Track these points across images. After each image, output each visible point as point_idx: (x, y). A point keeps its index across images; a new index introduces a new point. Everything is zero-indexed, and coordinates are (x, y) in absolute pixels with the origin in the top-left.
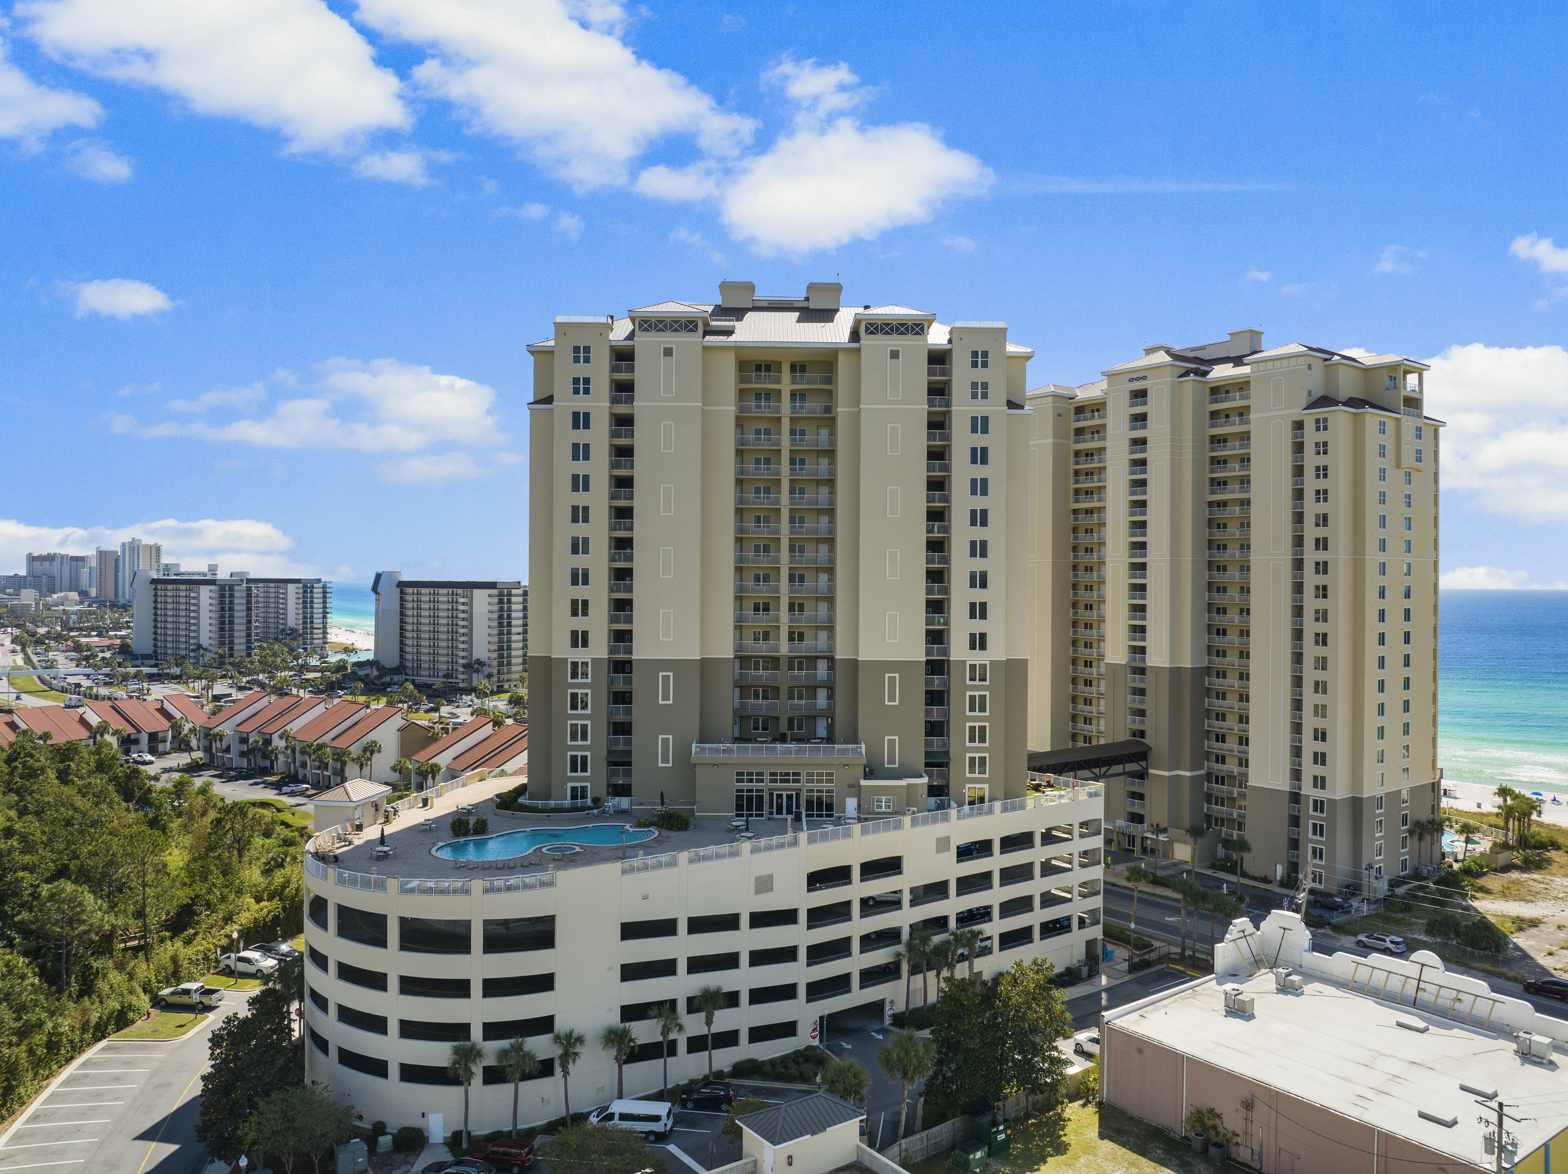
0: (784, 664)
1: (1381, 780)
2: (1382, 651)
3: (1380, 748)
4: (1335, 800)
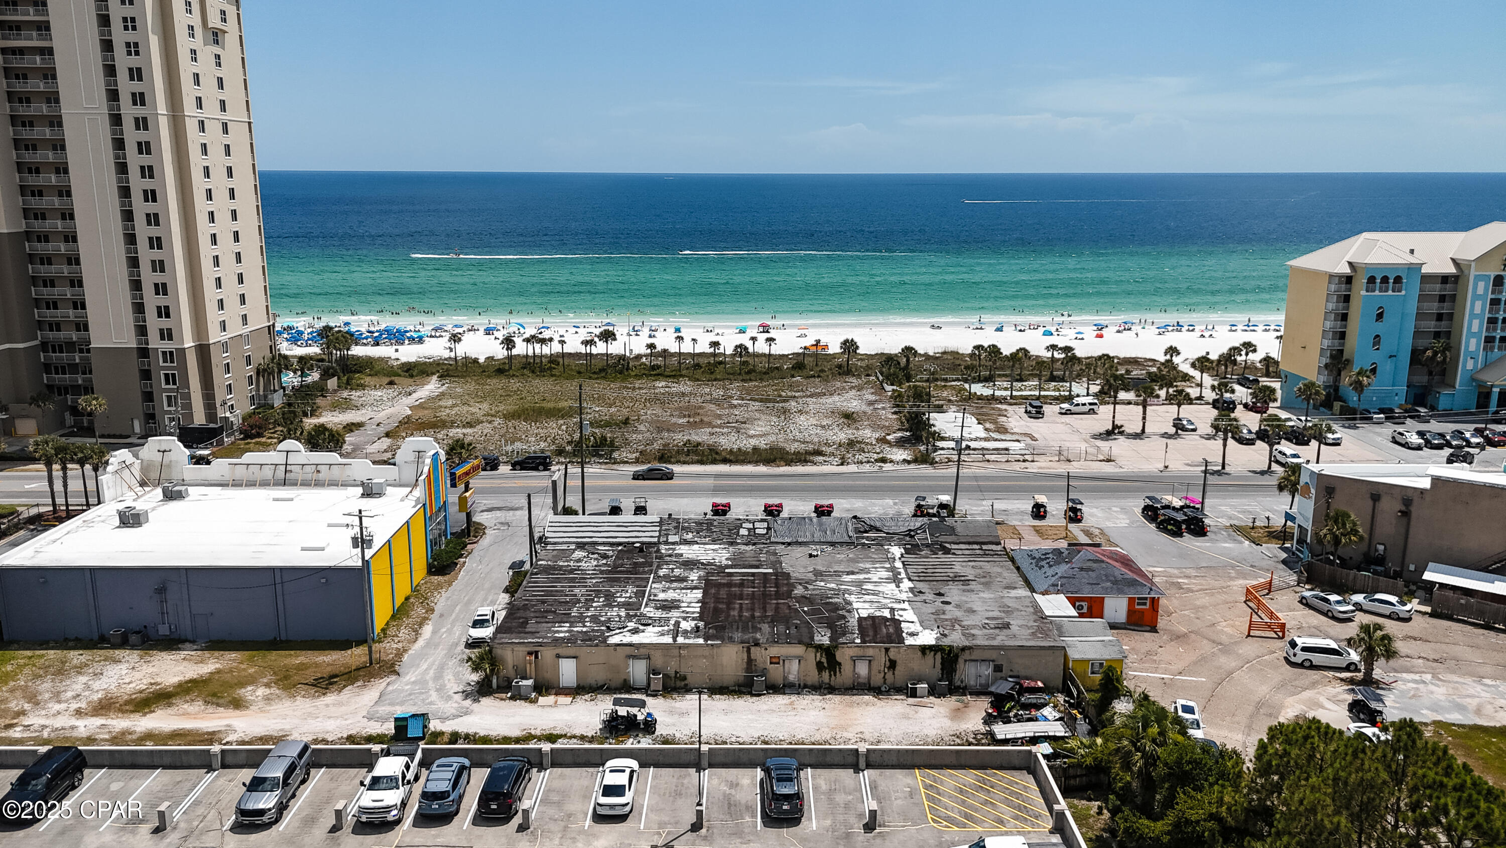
1: (223, 326)
2: (211, 206)
3: (219, 298)
4: (184, 349)
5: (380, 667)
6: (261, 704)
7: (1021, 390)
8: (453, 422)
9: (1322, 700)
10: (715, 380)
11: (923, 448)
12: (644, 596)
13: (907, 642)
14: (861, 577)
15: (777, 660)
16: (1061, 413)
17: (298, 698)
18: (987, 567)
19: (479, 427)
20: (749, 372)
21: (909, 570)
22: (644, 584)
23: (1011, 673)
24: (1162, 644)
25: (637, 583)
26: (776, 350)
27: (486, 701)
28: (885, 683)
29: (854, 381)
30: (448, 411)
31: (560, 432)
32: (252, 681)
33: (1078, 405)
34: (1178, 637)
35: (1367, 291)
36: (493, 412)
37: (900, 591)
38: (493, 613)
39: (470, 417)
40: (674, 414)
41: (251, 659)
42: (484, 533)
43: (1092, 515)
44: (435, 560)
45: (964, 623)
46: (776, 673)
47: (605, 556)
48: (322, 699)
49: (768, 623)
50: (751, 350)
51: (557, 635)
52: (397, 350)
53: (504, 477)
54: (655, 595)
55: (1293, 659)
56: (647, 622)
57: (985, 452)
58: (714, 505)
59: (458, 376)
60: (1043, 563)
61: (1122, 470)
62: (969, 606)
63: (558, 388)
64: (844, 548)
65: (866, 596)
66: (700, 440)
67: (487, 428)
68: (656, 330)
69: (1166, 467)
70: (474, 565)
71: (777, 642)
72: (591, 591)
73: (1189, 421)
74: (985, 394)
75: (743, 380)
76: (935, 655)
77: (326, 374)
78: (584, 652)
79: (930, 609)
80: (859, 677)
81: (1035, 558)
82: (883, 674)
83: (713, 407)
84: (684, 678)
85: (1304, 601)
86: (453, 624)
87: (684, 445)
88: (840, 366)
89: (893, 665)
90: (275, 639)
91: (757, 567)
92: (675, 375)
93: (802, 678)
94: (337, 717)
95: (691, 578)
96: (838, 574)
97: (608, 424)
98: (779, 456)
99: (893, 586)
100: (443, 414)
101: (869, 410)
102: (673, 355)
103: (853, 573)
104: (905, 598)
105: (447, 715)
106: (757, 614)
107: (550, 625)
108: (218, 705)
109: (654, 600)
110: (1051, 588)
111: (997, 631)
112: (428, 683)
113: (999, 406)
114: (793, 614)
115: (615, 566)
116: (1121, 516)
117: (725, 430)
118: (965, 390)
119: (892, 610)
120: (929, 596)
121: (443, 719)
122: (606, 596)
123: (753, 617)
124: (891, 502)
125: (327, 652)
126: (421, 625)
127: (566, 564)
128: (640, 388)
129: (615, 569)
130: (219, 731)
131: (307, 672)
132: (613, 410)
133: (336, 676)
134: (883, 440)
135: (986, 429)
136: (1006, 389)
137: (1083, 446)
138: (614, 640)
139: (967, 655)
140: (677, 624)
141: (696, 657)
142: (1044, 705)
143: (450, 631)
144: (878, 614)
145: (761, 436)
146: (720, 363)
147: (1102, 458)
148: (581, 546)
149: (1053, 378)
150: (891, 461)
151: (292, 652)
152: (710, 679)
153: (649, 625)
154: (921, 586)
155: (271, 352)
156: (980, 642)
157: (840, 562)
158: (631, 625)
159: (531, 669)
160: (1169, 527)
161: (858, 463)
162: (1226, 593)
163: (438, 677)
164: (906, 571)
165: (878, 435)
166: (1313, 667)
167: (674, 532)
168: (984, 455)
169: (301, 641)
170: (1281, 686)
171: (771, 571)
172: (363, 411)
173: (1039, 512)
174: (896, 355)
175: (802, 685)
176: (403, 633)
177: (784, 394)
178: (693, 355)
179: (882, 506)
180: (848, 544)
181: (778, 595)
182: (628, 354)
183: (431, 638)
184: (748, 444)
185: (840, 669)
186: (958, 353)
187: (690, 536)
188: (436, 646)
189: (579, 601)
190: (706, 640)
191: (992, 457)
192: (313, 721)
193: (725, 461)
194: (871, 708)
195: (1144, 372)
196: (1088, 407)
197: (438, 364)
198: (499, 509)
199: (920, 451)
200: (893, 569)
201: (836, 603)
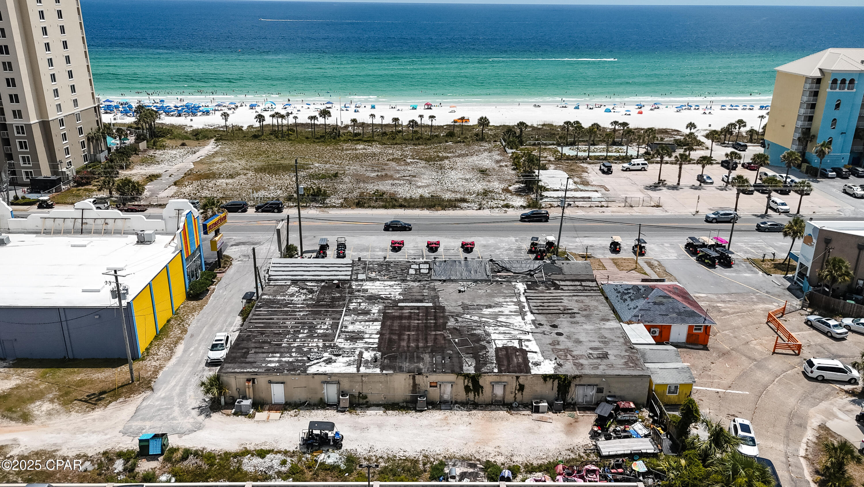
1: (59, 107)
2: (43, 23)
3: (55, 88)
4: (31, 124)
5: (139, 384)
6: (43, 419)
7: (594, 152)
8: (220, 174)
9: (835, 410)
10: (396, 144)
11: (533, 196)
12: (337, 328)
13: (533, 372)
14: (496, 310)
15: (435, 384)
16: (623, 170)
17: (73, 413)
18: (587, 300)
19: (237, 178)
20: (418, 139)
21: (531, 304)
22: (338, 316)
23: (609, 394)
24: (713, 361)
25: (334, 316)
26: (435, 123)
27: (216, 416)
28: (515, 400)
29: (486, 145)
30: (218, 165)
31: (291, 183)
32: (39, 396)
33: (634, 165)
34: (724, 354)
35: (831, 89)
36: (248, 167)
37: (526, 323)
38: (228, 337)
39: (232, 170)
40: (368, 169)
41: (43, 376)
42: (231, 264)
43: (652, 250)
44: (191, 289)
45: (574, 353)
46: (434, 394)
47: (311, 291)
48: (91, 414)
49: (429, 353)
50: (419, 123)
51: (269, 365)
52: (191, 120)
53: (250, 218)
54: (346, 327)
55: (810, 375)
56: (338, 352)
57: (576, 200)
58: (393, 243)
59: (227, 140)
60: (626, 297)
61: (667, 214)
62: (576, 337)
63: (293, 149)
64: (484, 284)
65: (500, 328)
66: (385, 189)
67: (242, 179)
68: (359, 107)
69: (697, 212)
70: (221, 291)
71: (435, 372)
72: (299, 323)
73: (709, 178)
74: (571, 155)
75: (414, 144)
76: (553, 381)
77: (139, 139)
78: (290, 379)
79: (547, 340)
80: (496, 396)
81: (619, 292)
82: (514, 395)
83: (393, 164)
84: (365, 397)
85: (809, 323)
86: (199, 344)
87: (374, 194)
88: (477, 135)
89: (521, 388)
90: (65, 357)
91: (421, 301)
92: (370, 141)
93: (454, 397)
94: (99, 432)
95: (373, 311)
96: (479, 307)
97: (324, 177)
98: (437, 203)
99: (519, 318)
100: (215, 168)
101: (495, 166)
102: (368, 125)
103: (490, 307)
104: (529, 330)
105: (185, 430)
106: (421, 345)
107: (265, 355)
108: (12, 419)
109: (344, 332)
110: (634, 319)
111: (599, 361)
112: (173, 399)
113: (582, 165)
114: (447, 345)
115: (318, 301)
116: (671, 251)
117: (402, 182)
118: (558, 151)
119: (520, 340)
120: (547, 328)
121: (181, 434)
122: (310, 327)
123: (417, 347)
124: (513, 239)
125: (102, 369)
126: (176, 343)
127: (283, 298)
128: (346, 150)
129: (318, 303)
130: (6, 446)
131: (84, 389)
132: (328, 166)
133: (104, 392)
134: (506, 190)
135: (575, 183)
136: (585, 151)
137: (641, 195)
138: (312, 370)
139: (577, 381)
140: (361, 354)
141: (374, 382)
142: (635, 421)
143: (196, 350)
144: (510, 344)
145: (426, 187)
146: (400, 132)
147: (653, 204)
148: (295, 282)
149: (614, 143)
150: (513, 207)
151: (76, 370)
152: (385, 398)
153: (340, 355)
154: (541, 319)
155: (98, 125)
156: (587, 371)
157: (481, 297)
158: (326, 355)
159: (250, 392)
160: (706, 261)
161: (490, 208)
162: (751, 315)
163: (183, 393)
164: (529, 305)
165: (503, 186)
166: (824, 380)
167: (362, 272)
168: (574, 202)
169: (85, 359)
170: (803, 399)
171: (431, 305)
172: (162, 165)
173: (615, 247)
174: (513, 127)
175: (454, 401)
176: (162, 352)
177: (440, 155)
178: (381, 126)
179: (507, 242)
180: (486, 281)
181: (437, 327)
182: (339, 124)
183: (182, 357)
184: (416, 193)
185: (482, 391)
186: (552, 125)
187: (373, 275)
188: (185, 363)
189: (289, 333)
190: (382, 369)
191: (580, 204)
192: (80, 436)
193: (401, 206)
194: (505, 423)
195: (672, 139)
196: (639, 167)
197: (216, 131)
198: (244, 243)
199: (532, 199)
200: (519, 303)
201: (479, 335)
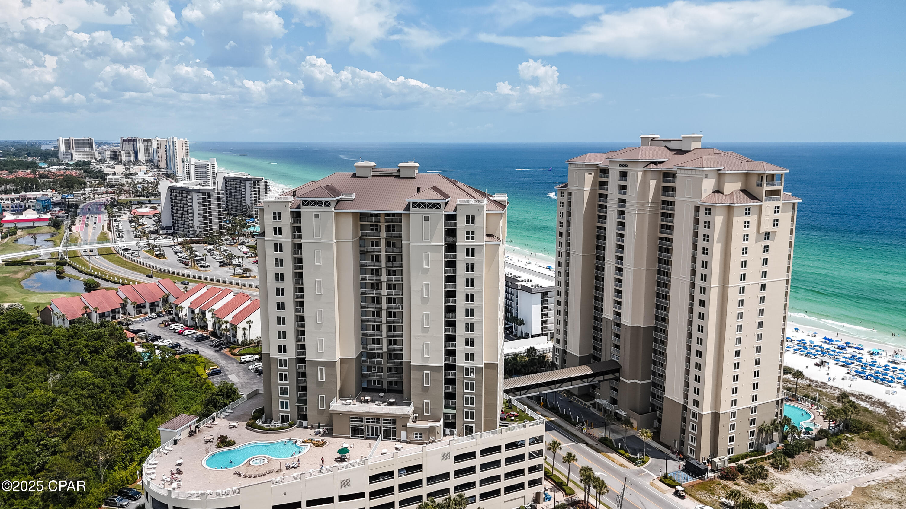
0: (385, 356)
1: (734, 403)
3: (735, 387)
4: (704, 414)
155: (776, 416)
